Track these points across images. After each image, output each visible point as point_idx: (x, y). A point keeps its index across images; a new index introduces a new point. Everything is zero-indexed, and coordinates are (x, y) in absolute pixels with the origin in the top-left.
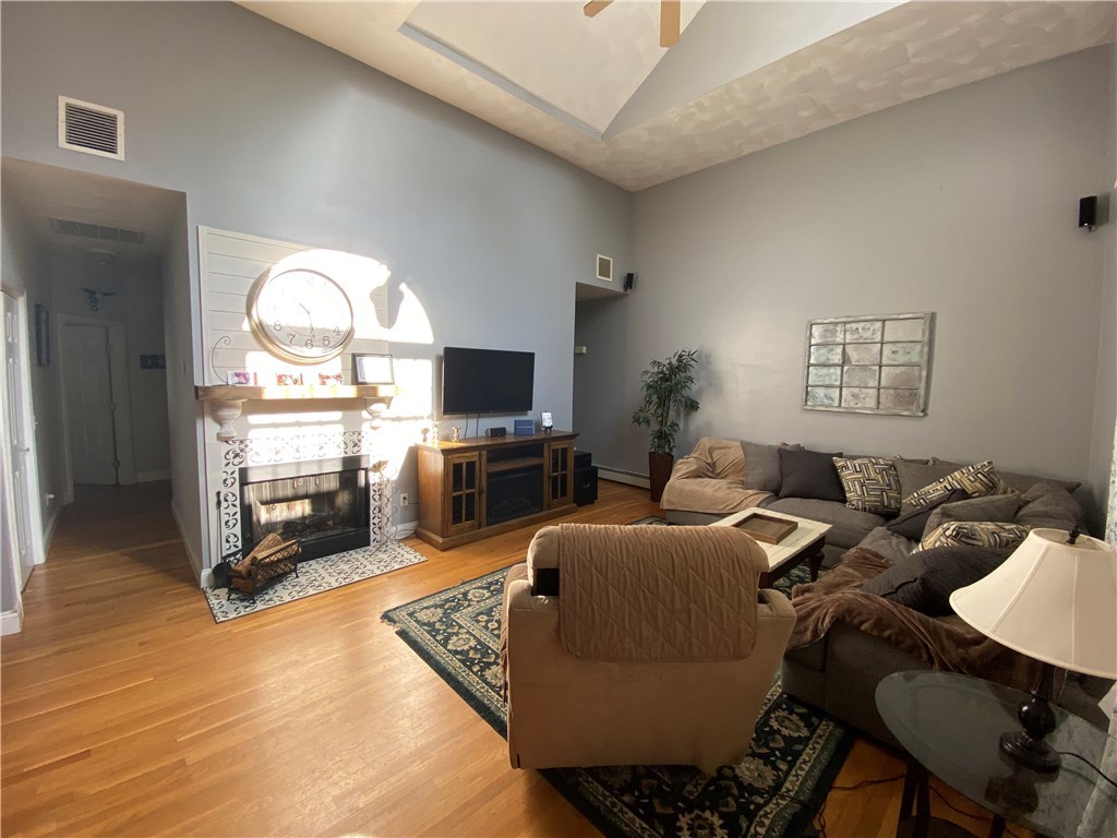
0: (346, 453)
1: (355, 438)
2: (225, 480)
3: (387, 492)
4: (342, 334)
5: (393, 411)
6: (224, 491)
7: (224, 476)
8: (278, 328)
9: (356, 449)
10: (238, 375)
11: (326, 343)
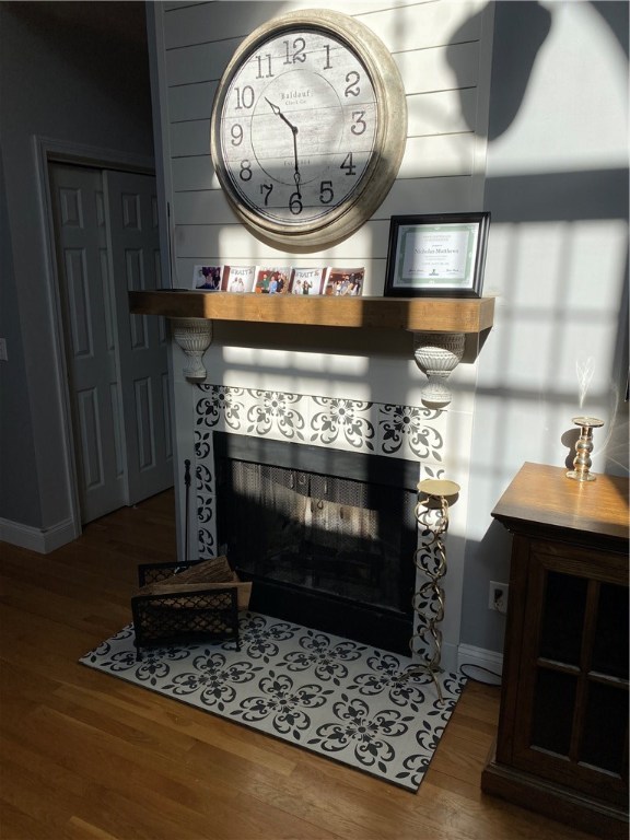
0: (370, 446)
1: (390, 417)
2: (198, 445)
3: (455, 563)
4: (358, 171)
5: (477, 370)
6: (196, 462)
7: (196, 439)
8: (246, 175)
9: (390, 443)
10: (206, 272)
11: (327, 196)
